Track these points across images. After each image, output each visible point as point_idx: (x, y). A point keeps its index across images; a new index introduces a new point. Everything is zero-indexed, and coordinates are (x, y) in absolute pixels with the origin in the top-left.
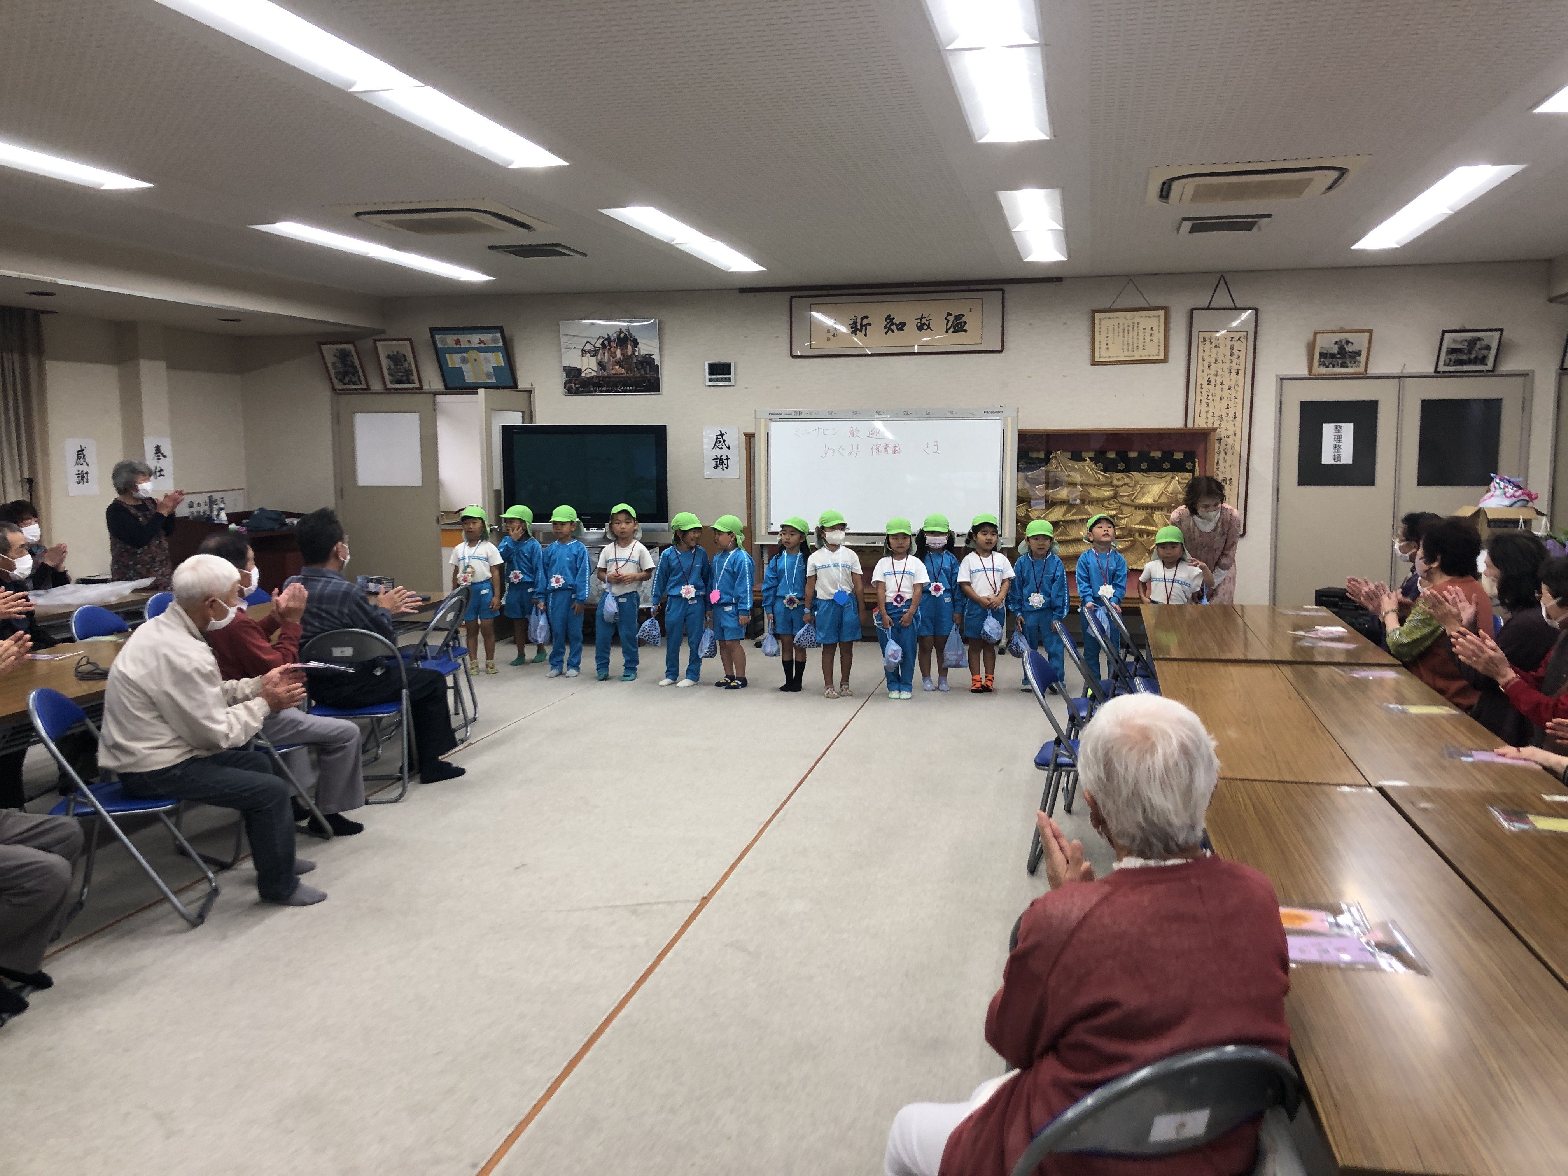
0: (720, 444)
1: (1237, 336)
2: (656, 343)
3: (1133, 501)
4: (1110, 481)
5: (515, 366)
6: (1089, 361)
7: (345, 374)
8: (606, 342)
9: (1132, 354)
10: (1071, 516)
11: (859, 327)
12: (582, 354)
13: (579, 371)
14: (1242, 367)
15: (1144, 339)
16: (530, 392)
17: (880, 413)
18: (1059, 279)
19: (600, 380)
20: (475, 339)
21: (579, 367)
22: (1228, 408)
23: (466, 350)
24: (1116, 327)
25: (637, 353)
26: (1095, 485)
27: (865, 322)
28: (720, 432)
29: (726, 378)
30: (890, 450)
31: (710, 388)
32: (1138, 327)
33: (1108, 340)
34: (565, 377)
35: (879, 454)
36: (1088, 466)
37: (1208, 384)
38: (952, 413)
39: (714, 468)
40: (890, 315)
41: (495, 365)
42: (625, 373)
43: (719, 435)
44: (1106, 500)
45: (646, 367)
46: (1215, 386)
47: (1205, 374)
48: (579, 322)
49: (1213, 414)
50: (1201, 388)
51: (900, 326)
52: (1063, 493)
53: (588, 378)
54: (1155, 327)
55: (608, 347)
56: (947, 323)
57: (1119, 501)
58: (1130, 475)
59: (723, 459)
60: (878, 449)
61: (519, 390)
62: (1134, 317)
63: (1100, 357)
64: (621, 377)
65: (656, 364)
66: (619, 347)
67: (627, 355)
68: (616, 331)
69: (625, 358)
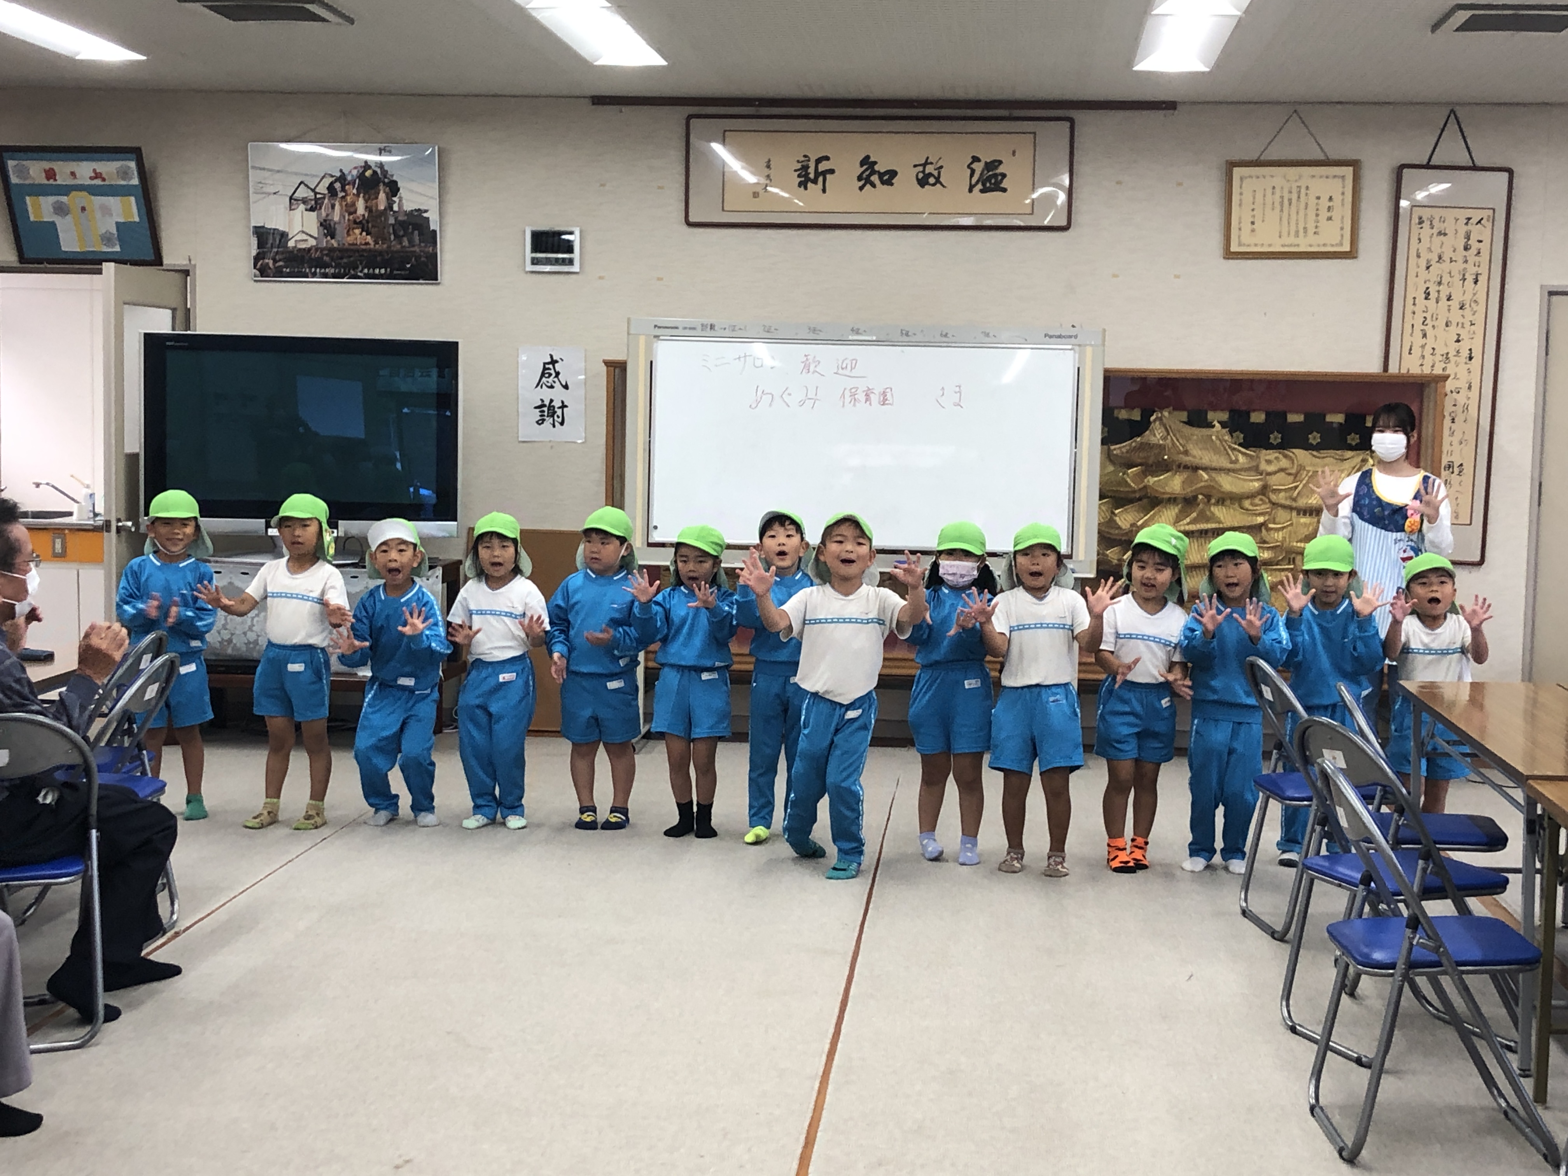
0: (551, 380)
1: (1476, 215)
2: (433, 189)
3: (1295, 500)
4: (1254, 464)
5: (159, 224)
6: (1220, 252)
8: (338, 185)
9: (1296, 241)
10: (1188, 524)
11: (812, 176)
12: (291, 204)
13: (284, 236)
14: (1484, 270)
15: (1317, 215)
16: (186, 273)
17: (857, 332)
18: (1170, 106)
19: (323, 255)
20: (85, 170)
21: (284, 228)
22: (1458, 341)
23: (66, 190)
24: (1269, 191)
25: (396, 208)
26: (1229, 470)
27: (823, 167)
28: (551, 356)
29: (564, 260)
30: (874, 398)
31: (534, 275)
32: (1307, 194)
33: (1254, 216)
34: (256, 246)
35: (854, 405)
36: (1217, 437)
37: (1426, 298)
38: (987, 335)
39: (537, 422)
40: (868, 157)
41: (122, 220)
42: (372, 243)
43: (548, 363)
44: (1248, 498)
45: (412, 233)
46: (1437, 302)
47: (1421, 280)
48: (283, 146)
49: (1434, 349)
50: (1414, 304)
51: (886, 178)
52: (1175, 483)
53: (300, 249)
54: (1338, 198)
55: (341, 194)
56: (972, 175)
57: (1269, 499)
58: (1291, 454)
59: (554, 407)
60: (853, 395)
61: (164, 267)
62: (1300, 177)
63: (1240, 245)
64: (364, 250)
65: (432, 228)
66: (362, 195)
67: (377, 210)
68: (355, 168)
69: (374, 214)
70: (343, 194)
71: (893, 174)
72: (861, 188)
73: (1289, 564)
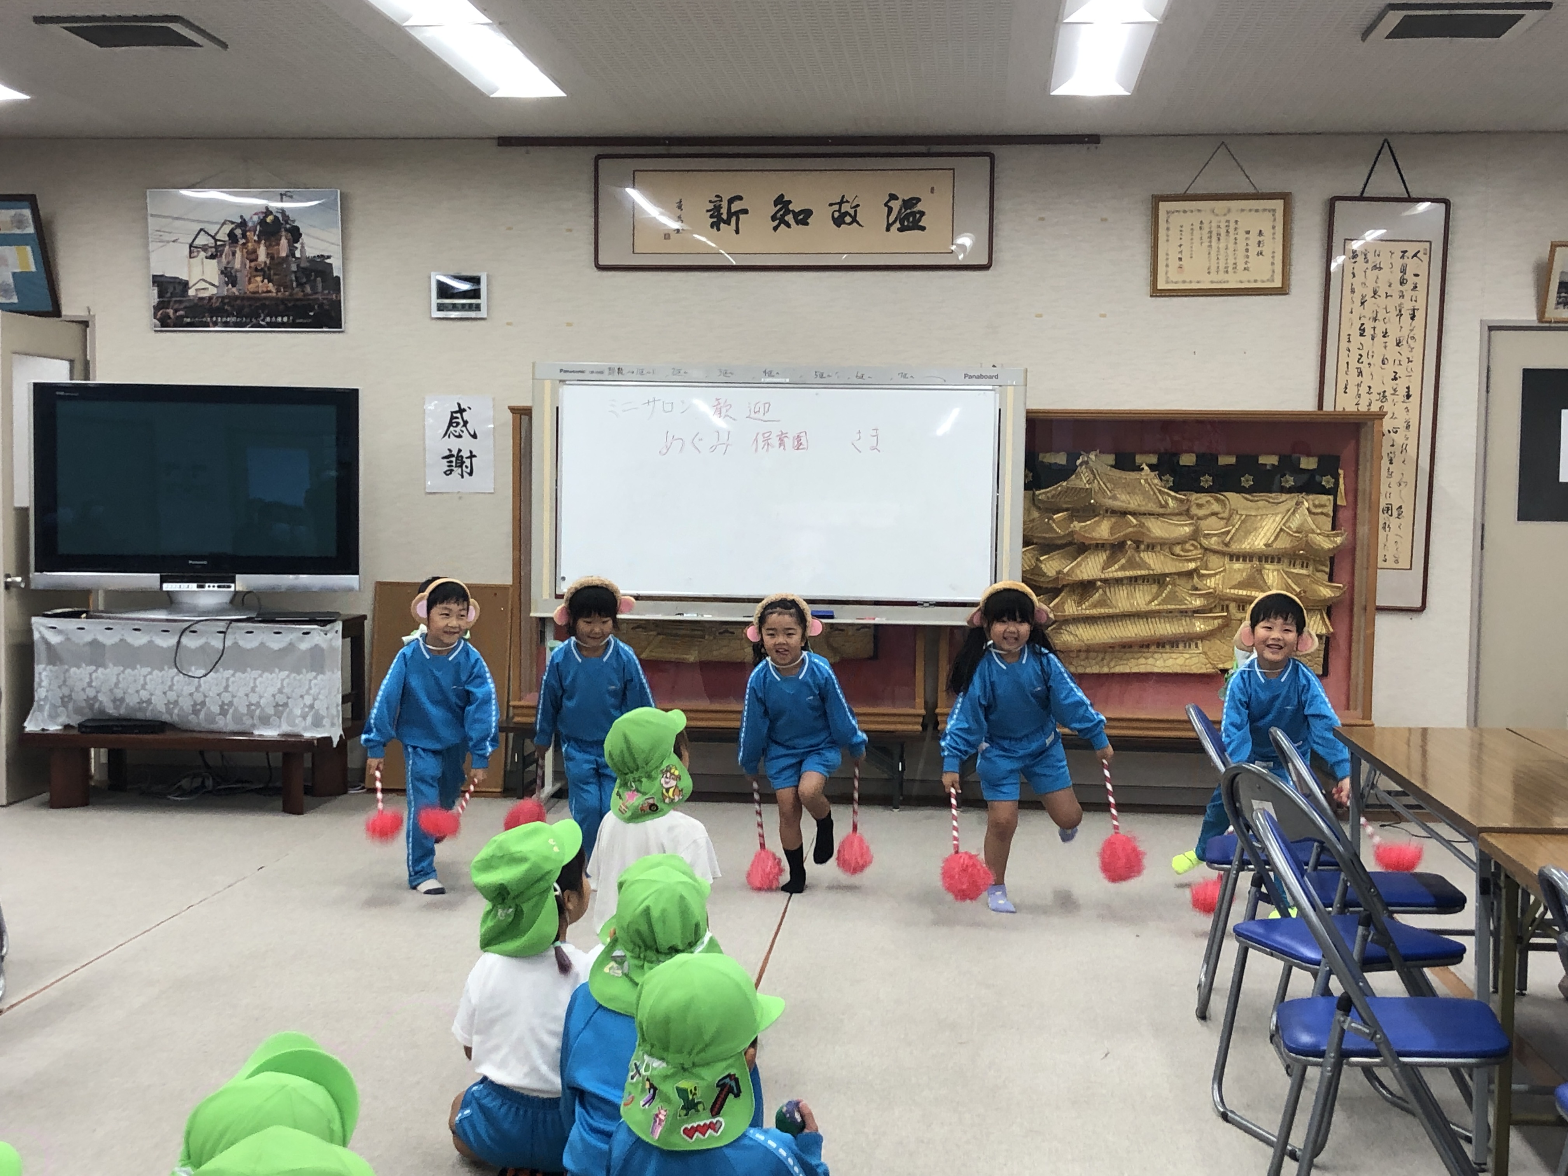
0: (458, 429)
1: (1412, 249)
2: (335, 235)
3: (1227, 545)
4: (1185, 508)
5: (57, 274)
6: (1147, 289)
8: (238, 232)
9: (1226, 277)
10: (1116, 571)
11: (725, 216)
12: (191, 252)
13: (185, 285)
14: (1421, 304)
15: (1247, 250)
16: (85, 324)
17: (767, 373)
18: (1093, 139)
19: (225, 304)
21: (184, 277)
22: (1395, 379)
24: (1197, 226)
25: (298, 254)
26: (1159, 515)
27: (735, 207)
28: (459, 405)
29: (471, 305)
30: (789, 442)
31: (439, 322)
32: (1236, 229)
33: (1181, 252)
34: (156, 296)
35: (767, 450)
36: (1146, 480)
37: (1361, 335)
38: (905, 376)
39: (445, 473)
40: (782, 196)
41: (18, 270)
42: (274, 291)
43: (456, 412)
44: (1178, 543)
45: (315, 280)
46: (1373, 339)
47: (1355, 316)
48: (185, 192)
49: (1370, 387)
50: (1349, 341)
51: (801, 217)
52: (1103, 530)
53: (201, 299)
54: (1267, 232)
55: (242, 241)
56: (889, 213)
57: (1201, 544)
58: (1222, 497)
59: (462, 457)
60: (766, 440)
61: (62, 318)
62: (1229, 211)
63: (1167, 282)
64: (266, 298)
65: (335, 274)
66: (263, 242)
67: (279, 257)
68: (256, 214)
69: (276, 261)
70: (244, 241)
71: (808, 213)
72: (775, 229)
73: (1222, 611)
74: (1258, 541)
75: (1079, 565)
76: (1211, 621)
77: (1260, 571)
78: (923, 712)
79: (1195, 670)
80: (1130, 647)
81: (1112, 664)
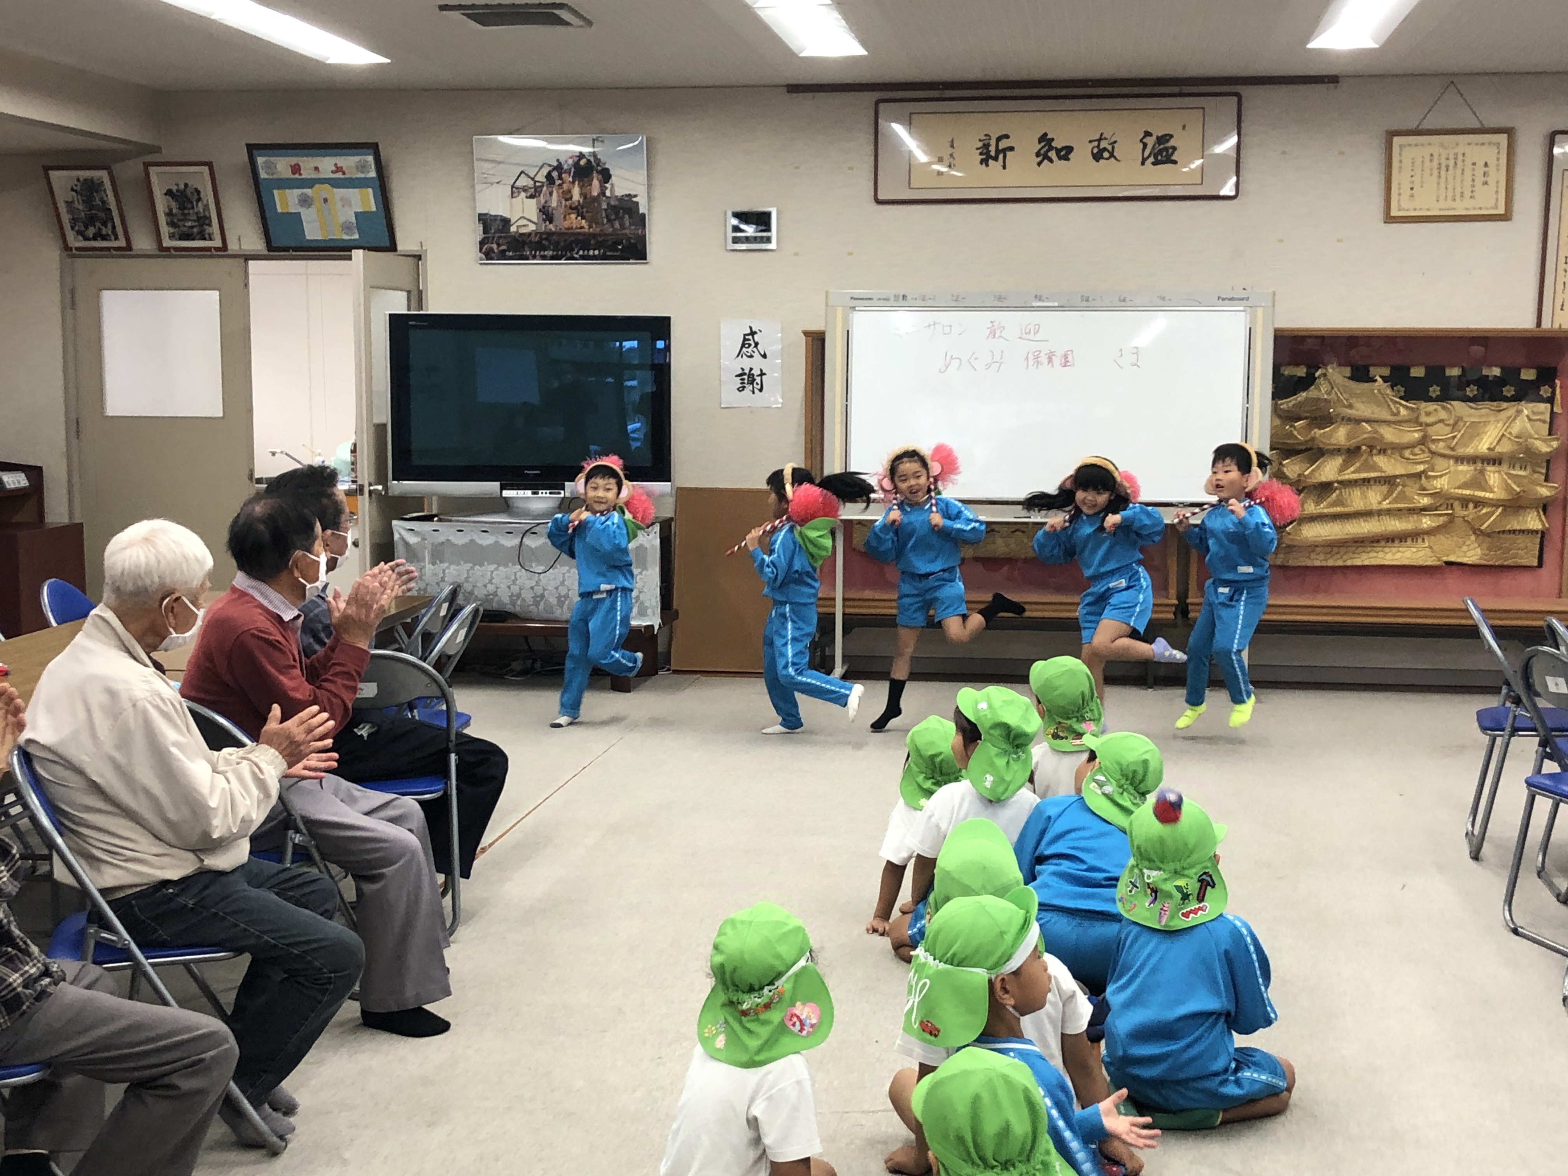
0: (750, 350)
2: (642, 176)
3: (1453, 449)
4: (1415, 415)
5: (393, 210)
6: (1380, 216)
7: (91, 220)
8: (555, 174)
9: (1453, 205)
10: (1353, 472)
11: (993, 153)
12: (512, 193)
13: (506, 222)
15: (1473, 180)
16: (419, 257)
17: (1038, 298)
18: (1333, 80)
19: (542, 239)
20: (327, 165)
21: (506, 215)
23: (310, 183)
24: (1428, 158)
25: (608, 193)
26: (1391, 422)
27: (1003, 144)
28: (751, 328)
29: (762, 237)
30: (1056, 360)
31: (734, 253)
32: (1463, 161)
33: (1412, 182)
34: (481, 232)
35: (1037, 367)
36: (1379, 390)
38: (1163, 299)
39: (738, 389)
40: (1046, 134)
41: (360, 210)
42: (587, 227)
43: (748, 335)
44: (1408, 448)
45: (623, 218)
48: (503, 139)
50: (1566, 263)
51: (1062, 153)
52: (1339, 435)
53: (522, 234)
54: (1492, 162)
55: (558, 182)
56: (1144, 150)
57: (1429, 449)
58: (1449, 406)
59: (753, 375)
60: (1036, 358)
61: (398, 253)
62: (1457, 144)
63: (1399, 210)
64: (579, 234)
65: (641, 211)
66: (577, 183)
67: (591, 196)
68: (571, 158)
69: (588, 201)
70: (560, 182)
71: (1069, 149)
73: (1447, 509)
74: (1483, 445)
75: (1318, 467)
76: (1436, 519)
77: (1482, 472)
78: (1175, 602)
79: (1421, 563)
80: (1362, 542)
81: (1345, 557)
